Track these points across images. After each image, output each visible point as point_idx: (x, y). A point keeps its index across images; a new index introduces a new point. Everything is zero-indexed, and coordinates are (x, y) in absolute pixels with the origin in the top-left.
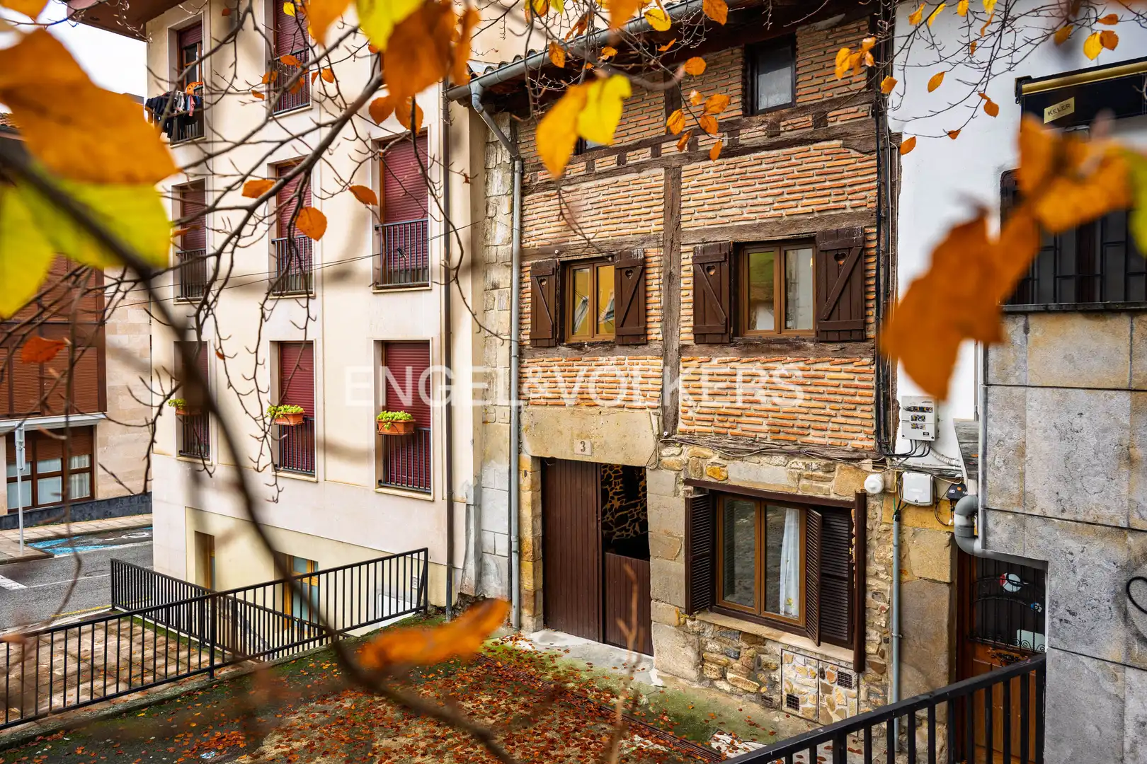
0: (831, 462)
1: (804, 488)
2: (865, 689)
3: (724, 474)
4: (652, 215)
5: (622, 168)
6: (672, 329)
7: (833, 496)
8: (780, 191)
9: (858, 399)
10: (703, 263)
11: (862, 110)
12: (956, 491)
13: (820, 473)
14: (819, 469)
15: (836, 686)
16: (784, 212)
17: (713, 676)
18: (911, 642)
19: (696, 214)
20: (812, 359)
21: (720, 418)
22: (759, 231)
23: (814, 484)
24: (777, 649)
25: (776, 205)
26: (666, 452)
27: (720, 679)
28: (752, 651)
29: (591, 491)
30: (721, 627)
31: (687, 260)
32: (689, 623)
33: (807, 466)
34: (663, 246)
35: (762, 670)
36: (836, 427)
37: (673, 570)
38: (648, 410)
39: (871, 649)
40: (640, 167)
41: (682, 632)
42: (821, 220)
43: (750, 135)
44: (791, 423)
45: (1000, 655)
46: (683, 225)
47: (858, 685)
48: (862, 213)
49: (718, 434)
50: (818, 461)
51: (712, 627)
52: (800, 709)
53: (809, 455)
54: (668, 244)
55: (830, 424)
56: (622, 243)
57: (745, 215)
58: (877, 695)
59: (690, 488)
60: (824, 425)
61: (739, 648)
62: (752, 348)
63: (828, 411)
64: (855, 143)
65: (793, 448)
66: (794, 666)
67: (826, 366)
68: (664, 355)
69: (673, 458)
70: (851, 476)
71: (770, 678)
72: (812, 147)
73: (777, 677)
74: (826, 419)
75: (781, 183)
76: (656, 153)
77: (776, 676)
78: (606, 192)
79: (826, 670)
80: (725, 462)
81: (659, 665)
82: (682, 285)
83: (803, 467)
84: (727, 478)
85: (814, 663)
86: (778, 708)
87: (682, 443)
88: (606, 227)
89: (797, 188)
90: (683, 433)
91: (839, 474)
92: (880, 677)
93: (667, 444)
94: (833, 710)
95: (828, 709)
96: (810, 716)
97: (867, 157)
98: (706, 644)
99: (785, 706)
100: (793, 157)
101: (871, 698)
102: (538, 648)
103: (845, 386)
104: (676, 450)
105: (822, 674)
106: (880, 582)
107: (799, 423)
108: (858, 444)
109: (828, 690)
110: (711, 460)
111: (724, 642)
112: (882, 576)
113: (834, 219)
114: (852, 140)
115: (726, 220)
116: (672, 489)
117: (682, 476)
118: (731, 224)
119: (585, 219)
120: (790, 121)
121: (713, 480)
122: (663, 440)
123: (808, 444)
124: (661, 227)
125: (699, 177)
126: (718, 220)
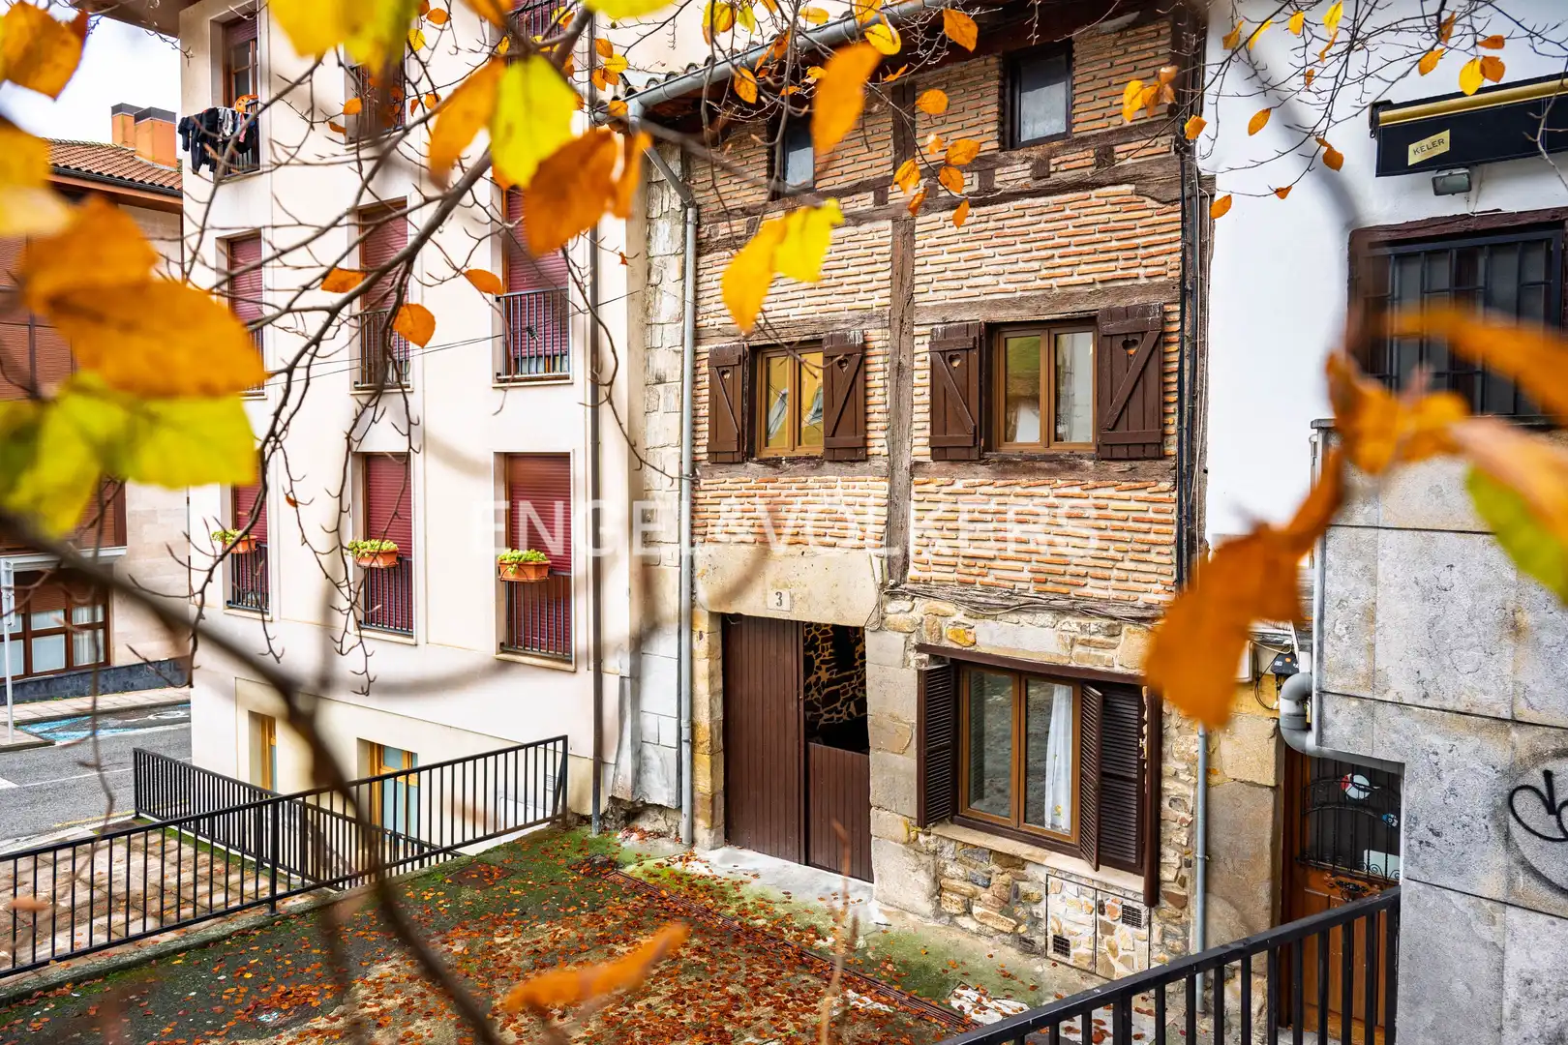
0: (1115, 622)
1: (1079, 657)
2: (1159, 928)
3: (971, 638)
4: (875, 285)
6: (901, 441)
7: (1117, 669)
8: (1050, 252)
9: (1152, 537)
10: (943, 352)
11: (1162, 143)
12: (1284, 663)
13: (1100, 638)
14: (1099, 632)
15: (1119, 925)
16: (1053, 282)
17: (955, 911)
18: (1221, 865)
19: (935, 284)
20: (1091, 483)
21: (966, 561)
22: (1020, 308)
23: (1093, 652)
24: (1040, 874)
25: (1044, 272)
26: (893, 607)
27: (964, 914)
28: (1007, 877)
29: (790, 659)
30: (965, 844)
31: (922, 347)
32: (922, 838)
33: (1083, 628)
34: (890, 327)
35: (1018, 902)
36: (1123, 575)
37: (901, 768)
39: (1167, 875)
40: (859, 219)
41: (912, 851)
42: (1105, 293)
43: (1010, 176)
44: (1062, 569)
45: (1341, 884)
46: (917, 298)
47: (1150, 924)
48: (1160, 284)
49: (963, 583)
50: (1099, 621)
51: (953, 844)
52: (1072, 954)
53: (1086, 613)
54: (897, 324)
55: (1115, 572)
56: (832, 323)
57: (1002, 286)
58: (1175, 936)
59: (925, 656)
60: (1107, 573)
61: (990, 872)
62: (1011, 467)
63: (1112, 553)
64: (1151, 190)
65: (1065, 603)
66: (1064, 897)
67: (1111, 492)
68: (890, 474)
69: (900, 615)
70: (1143, 642)
71: (1031, 913)
72: (1093, 193)
73: (1040, 912)
74: (1109, 564)
75: (1050, 243)
76: (881, 200)
77: (1039, 910)
79: (1107, 903)
80: (971, 622)
81: (881, 895)
82: (916, 381)
83: (1078, 629)
84: (975, 643)
85: (1091, 893)
86: (1042, 953)
87: (915, 595)
88: (812, 301)
89: (1073, 249)
90: (916, 582)
91: (1126, 638)
92: (1179, 912)
93: (893, 596)
94: (1115, 957)
95: (1109, 955)
96: (1085, 964)
97: (1169, 208)
98: (944, 868)
99: (1050, 952)
100: (1067, 206)
101: (1167, 941)
102: (717, 873)
103: (1135, 520)
104: (905, 605)
105: (1101, 908)
106: (1180, 785)
107: (1071, 569)
108: (1153, 598)
109: (1109, 929)
110: (954, 619)
111: (970, 865)
112: (1183, 777)
113: (1122, 292)
114: (1147, 185)
115: (976, 292)
116: (899, 657)
117: (914, 640)
118: (982, 298)
119: (783, 289)
120: (1063, 158)
121: (956, 646)
122: (889, 591)
123: (1085, 598)
124: (887, 301)
125: (939, 233)
126: (965, 291)
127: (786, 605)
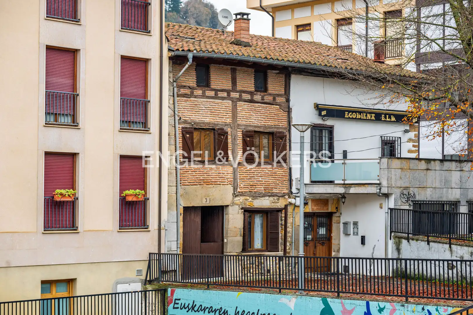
0: (279, 197)
1: (273, 206)
3: (253, 205)
4: (227, 117)
5: (216, 97)
7: (279, 207)
8: (265, 117)
9: (284, 179)
10: (246, 136)
11: (283, 99)
13: (277, 201)
17: (246, 273)
18: (295, 243)
19: (242, 119)
20: (274, 168)
21: (251, 186)
22: (260, 128)
23: (275, 204)
25: (264, 121)
26: (236, 199)
31: (240, 134)
33: (274, 199)
34: (232, 128)
35: (260, 265)
36: (280, 187)
37: (236, 240)
38: (229, 185)
39: (287, 249)
40: (223, 98)
41: (238, 261)
42: (275, 128)
43: (257, 98)
48: (284, 128)
49: (250, 191)
50: (276, 197)
52: (271, 272)
53: (273, 196)
55: (278, 187)
56: (217, 125)
57: (256, 122)
60: (276, 187)
61: (254, 260)
63: (278, 183)
64: (282, 108)
65: (269, 194)
67: (277, 170)
69: (238, 201)
70: (284, 201)
71: (262, 267)
72: (272, 106)
74: (277, 185)
75: (265, 115)
76: (229, 95)
78: (210, 104)
80: (253, 200)
87: (241, 195)
88: (211, 118)
90: (239, 192)
91: (281, 200)
95: (277, 269)
97: (285, 113)
98: (245, 263)
100: (268, 108)
103: (282, 176)
104: (239, 198)
106: (289, 229)
107: (271, 187)
108: (284, 191)
110: (250, 200)
112: (290, 227)
113: (278, 128)
115: (251, 123)
116: (237, 212)
117: (241, 207)
118: (252, 125)
119: (203, 113)
120: (267, 97)
121: (250, 207)
122: (235, 195)
123: (274, 193)
124: (231, 121)
125: (243, 107)
126: (248, 122)
127: (208, 202)
